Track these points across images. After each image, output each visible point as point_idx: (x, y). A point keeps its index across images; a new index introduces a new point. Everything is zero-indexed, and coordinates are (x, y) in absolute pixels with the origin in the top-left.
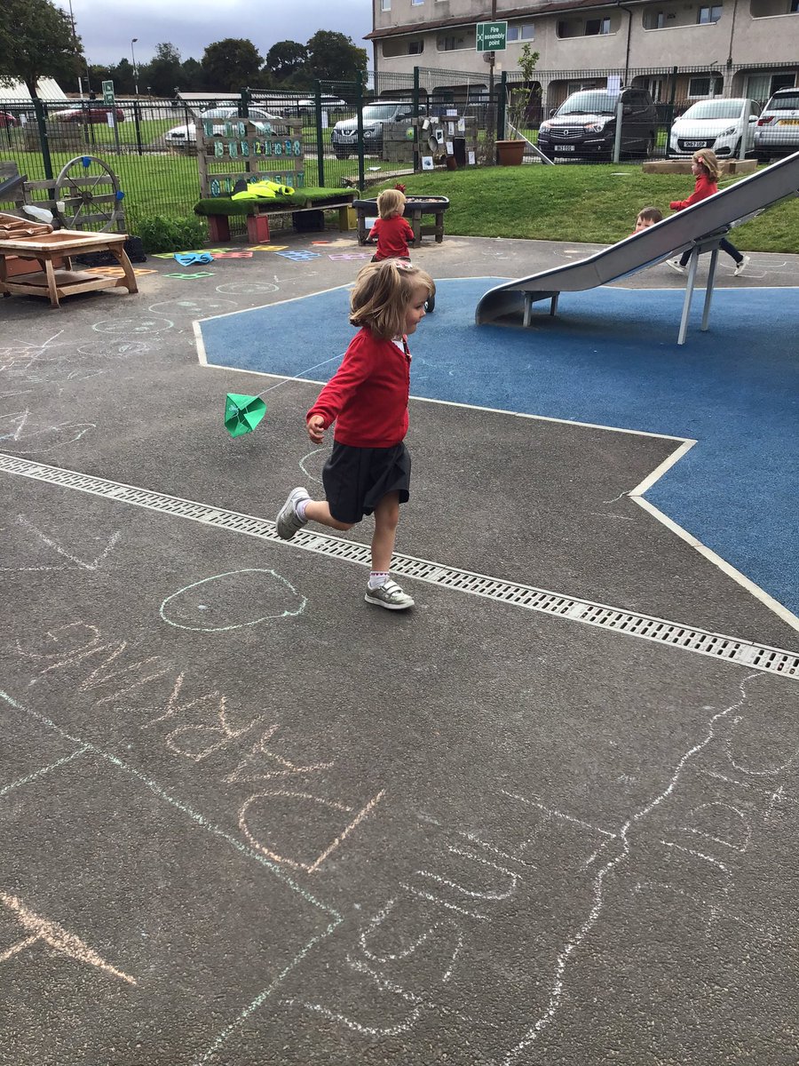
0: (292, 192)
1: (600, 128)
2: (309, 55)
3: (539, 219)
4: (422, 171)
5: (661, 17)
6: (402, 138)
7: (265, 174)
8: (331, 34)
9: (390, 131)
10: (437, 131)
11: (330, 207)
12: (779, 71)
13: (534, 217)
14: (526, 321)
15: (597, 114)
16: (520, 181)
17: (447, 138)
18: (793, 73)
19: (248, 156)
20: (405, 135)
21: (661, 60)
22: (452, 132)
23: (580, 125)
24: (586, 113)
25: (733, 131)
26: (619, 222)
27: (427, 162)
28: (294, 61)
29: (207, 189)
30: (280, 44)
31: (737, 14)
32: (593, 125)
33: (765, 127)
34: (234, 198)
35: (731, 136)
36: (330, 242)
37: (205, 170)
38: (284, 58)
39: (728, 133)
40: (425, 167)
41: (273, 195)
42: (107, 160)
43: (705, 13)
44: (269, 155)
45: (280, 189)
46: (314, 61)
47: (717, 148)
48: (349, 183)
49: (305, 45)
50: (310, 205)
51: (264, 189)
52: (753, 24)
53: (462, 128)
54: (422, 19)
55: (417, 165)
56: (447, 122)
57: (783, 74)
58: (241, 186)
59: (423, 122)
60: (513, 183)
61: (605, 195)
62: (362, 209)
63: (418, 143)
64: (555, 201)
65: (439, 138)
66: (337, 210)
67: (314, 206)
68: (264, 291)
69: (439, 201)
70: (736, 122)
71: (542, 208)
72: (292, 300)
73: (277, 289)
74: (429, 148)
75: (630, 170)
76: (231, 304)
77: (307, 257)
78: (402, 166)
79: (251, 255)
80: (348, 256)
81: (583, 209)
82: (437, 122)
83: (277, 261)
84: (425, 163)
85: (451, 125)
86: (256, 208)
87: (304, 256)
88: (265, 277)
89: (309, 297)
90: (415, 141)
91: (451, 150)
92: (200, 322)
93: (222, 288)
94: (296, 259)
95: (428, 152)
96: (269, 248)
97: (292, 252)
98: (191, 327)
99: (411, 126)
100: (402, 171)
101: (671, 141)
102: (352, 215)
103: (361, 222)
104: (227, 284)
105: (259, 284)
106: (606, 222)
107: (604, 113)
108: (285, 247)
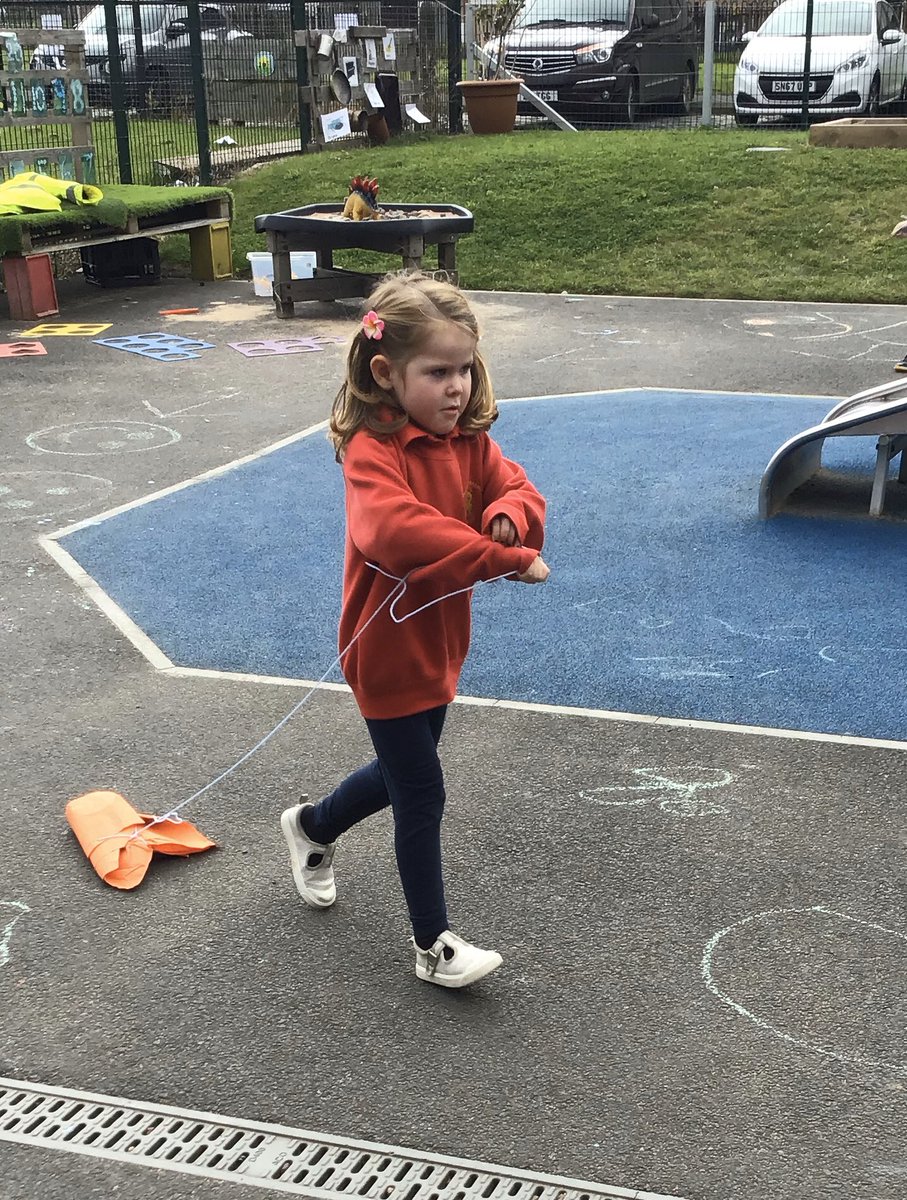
0: (98, 196)
1: (604, 54)
3: (637, 250)
4: (321, 147)
6: (247, 74)
7: (16, 158)
9: (218, 58)
10: (347, 59)
11: (175, 229)
13: (625, 247)
14: (876, 504)
15: (592, 25)
17: (364, 76)
20: (251, 68)
22: (372, 62)
23: (565, 48)
24: (571, 24)
25: (862, 59)
26: (811, 252)
27: (336, 124)
32: (591, 49)
35: (862, 70)
36: (202, 311)
39: (854, 64)
40: (330, 135)
41: (54, 205)
44: (21, 114)
45: (70, 192)
47: (836, 93)
48: (177, 174)
50: (134, 226)
51: (27, 192)
53: (391, 54)
55: (308, 129)
56: (363, 39)
59: (319, 40)
60: (549, 172)
61: (756, 194)
62: (284, 233)
63: (311, 85)
64: (656, 210)
65: (351, 74)
66: (186, 237)
67: (142, 228)
68: (151, 443)
69: (449, 216)
70: (867, 43)
71: (633, 226)
72: (235, 464)
73: (177, 436)
74: (332, 95)
75: (785, 142)
76: (97, 485)
77: (181, 351)
78: (272, 134)
79: (40, 349)
80: (276, 344)
81: (723, 226)
82: (345, 40)
83: (118, 363)
84: (331, 127)
85: (371, 46)
86: (26, 239)
87: (172, 347)
88: (123, 407)
89: (270, 455)
90: (302, 80)
91: (376, 101)
92: (59, 541)
93: (42, 441)
94: (158, 355)
95: (332, 104)
96: (69, 329)
97: (135, 339)
98: (48, 557)
99: (264, 49)
100: (277, 145)
101: (745, 80)
102: (219, 245)
103: (283, 266)
104: (45, 431)
105: (122, 425)
106: (783, 252)
107: (607, 24)
108: (106, 326)
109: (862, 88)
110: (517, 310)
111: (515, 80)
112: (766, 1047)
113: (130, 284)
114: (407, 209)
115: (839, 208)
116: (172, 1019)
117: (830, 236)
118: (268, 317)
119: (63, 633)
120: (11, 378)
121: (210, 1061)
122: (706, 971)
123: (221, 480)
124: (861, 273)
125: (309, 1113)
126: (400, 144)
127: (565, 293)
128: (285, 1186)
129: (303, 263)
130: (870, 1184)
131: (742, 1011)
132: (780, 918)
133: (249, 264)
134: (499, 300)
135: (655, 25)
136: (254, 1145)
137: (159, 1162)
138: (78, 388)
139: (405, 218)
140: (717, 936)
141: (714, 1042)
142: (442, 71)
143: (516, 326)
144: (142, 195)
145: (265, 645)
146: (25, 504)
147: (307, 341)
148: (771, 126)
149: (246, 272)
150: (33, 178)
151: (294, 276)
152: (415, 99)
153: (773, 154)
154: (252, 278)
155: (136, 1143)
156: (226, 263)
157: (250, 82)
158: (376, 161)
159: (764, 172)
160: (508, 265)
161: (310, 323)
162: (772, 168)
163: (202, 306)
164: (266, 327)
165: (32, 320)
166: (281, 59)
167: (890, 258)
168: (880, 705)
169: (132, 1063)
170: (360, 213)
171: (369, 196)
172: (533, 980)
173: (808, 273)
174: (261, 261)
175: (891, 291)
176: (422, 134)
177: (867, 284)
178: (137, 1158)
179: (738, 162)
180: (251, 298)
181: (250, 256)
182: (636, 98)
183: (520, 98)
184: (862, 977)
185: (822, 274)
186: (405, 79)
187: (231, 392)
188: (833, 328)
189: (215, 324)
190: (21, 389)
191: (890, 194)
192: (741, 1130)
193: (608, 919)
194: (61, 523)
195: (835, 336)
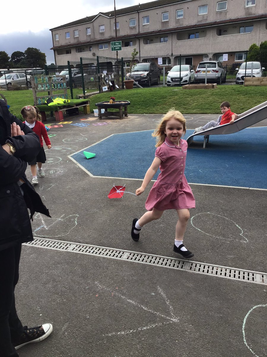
0: (69, 101)
1: (145, 75)
2: (26, 56)
3: (156, 107)
4: (103, 92)
5: (148, 41)
6: (89, 81)
7: (56, 96)
8: (32, 49)
9: (85, 78)
10: (106, 78)
11: (81, 106)
12: (189, 57)
13: (154, 106)
14: (204, 146)
15: (143, 71)
16: (142, 94)
17: (109, 81)
18: (192, 57)
19: (49, 89)
20: (90, 80)
21: (151, 54)
22: (110, 78)
23: (139, 75)
24: (140, 71)
25: (188, 75)
27: (105, 88)
28: (20, 58)
29: (37, 102)
30: (15, 52)
31: (173, 39)
32: (143, 75)
33: (198, 74)
34: (49, 105)
35: (187, 77)
37: (36, 95)
38: (17, 57)
40: (104, 90)
41: (62, 103)
42: (2, 93)
43: (162, 39)
44: (56, 89)
45: (65, 101)
46: (27, 58)
47: (183, 80)
48: (80, 97)
49: (24, 52)
51: (58, 101)
52: (178, 43)
53: (113, 77)
54: (70, 42)
55: (100, 90)
57: (188, 58)
58: (50, 101)
59: (102, 75)
60: (140, 95)
61: (174, 97)
62: (100, 106)
63: (101, 82)
64: (158, 100)
65: (107, 80)
66: (83, 107)
67: (76, 106)
68: (83, 140)
69: (126, 102)
70: (188, 72)
71: (155, 103)
72: (97, 143)
73: (87, 139)
74: (104, 84)
75: (178, 89)
76: (75, 147)
77: (85, 125)
78: (95, 90)
79: (62, 126)
80: (100, 124)
81: (170, 102)
82: (106, 75)
83: (75, 128)
84: (104, 89)
85: (110, 76)
86: (58, 108)
87: (83, 125)
88: (77, 135)
89: (102, 141)
90: (99, 82)
91: (111, 84)
92: (71, 156)
93: (65, 141)
94: (81, 126)
95: (104, 85)
96: (66, 123)
97: (77, 124)
98: (70, 159)
99: (92, 77)
100: (95, 92)
101: (169, 79)
102: (88, 109)
103: (100, 111)
104: (65, 139)
105: (77, 137)
106: (180, 106)
107: (145, 71)
108: (72, 122)
109: (188, 79)
110: (138, 117)
111: (133, 80)
112: (205, 236)
113: (74, 115)
114: (119, 102)
115: (188, 99)
116: (105, 233)
117: (187, 103)
118: (98, 119)
119: (75, 171)
120: (58, 131)
121: (113, 240)
122: (192, 223)
123: (95, 146)
124: (193, 109)
125: (131, 248)
126: (115, 91)
127: (145, 114)
128: (129, 260)
129: (103, 111)
130: (227, 259)
131: (199, 230)
132: (202, 214)
133: (93, 111)
134: (134, 115)
135: (153, 71)
136: (123, 254)
137: (108, 257)
138: (69, 132)
139: (119, 103)
140: (192, 218)
141: (196, 235)
142: (121, 79)
143: (138, 119)
144: (76, 101)
145: (107, 172)
146: (65, 151)
147: (105, 123)
148: (172, 86)
149: (93, 112)
150: (59, 99)
151: (102, 113)
152: (117, 84)
153: (177, 91)
154: (94, 113)
155: (104, 254)
156: (89, 111)
157: (90, 82)
158: (112, 94)
159: (176, 94)
160: (135, 110)
161: (104, 120)
162: (177, 93)
163: (86, 118)
164: (98, 121)
165: (60, 121)
166: (95, 78)
167: (198, 107)
168: (211, 179)
169: (100, 240)
170: (112, 102)
171: (114, 100)
172: (163, 225)
173: (184, 109)
174: (96, 111)
175: (199, 112)
176: (118, 90)
177: (194, 111)
178: (104, 256)
179: (171, 92)
180: (94, 116)
181: (94, 110)
182: (151, 83)
183: (134, 83)
184: (218, 224)
185: (187, 109)
186: (115, 81)
187: (94, 132)
188: (190, 118)
189: (89, 121)
190: (60, 133)
191: (197, 96)
192: (203, 250)
193: (174, 215)
194: (71, 154)
195: (191, 119)
